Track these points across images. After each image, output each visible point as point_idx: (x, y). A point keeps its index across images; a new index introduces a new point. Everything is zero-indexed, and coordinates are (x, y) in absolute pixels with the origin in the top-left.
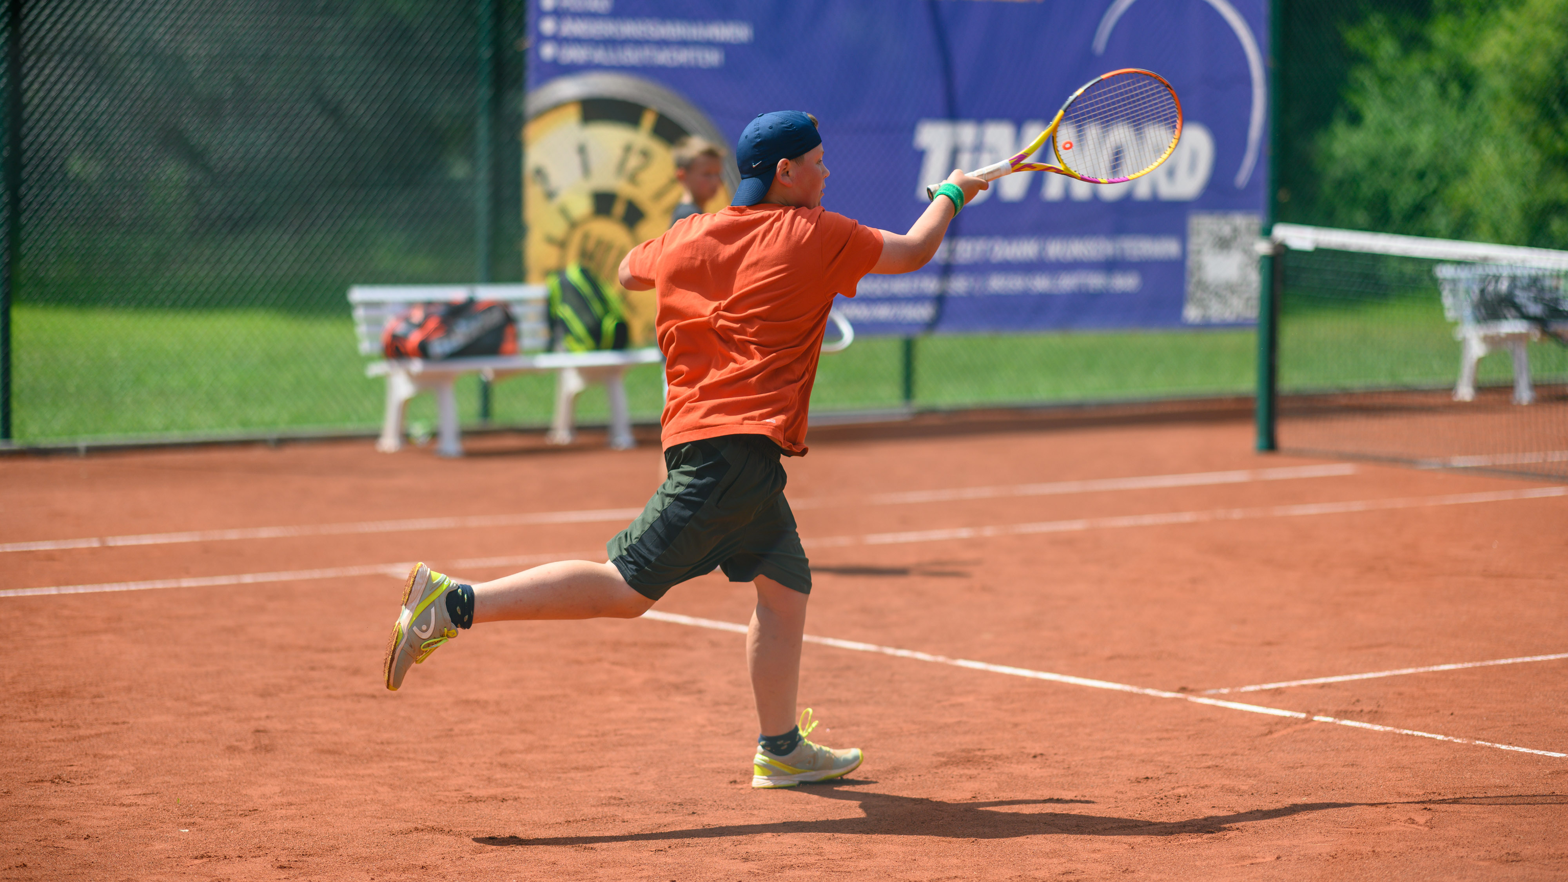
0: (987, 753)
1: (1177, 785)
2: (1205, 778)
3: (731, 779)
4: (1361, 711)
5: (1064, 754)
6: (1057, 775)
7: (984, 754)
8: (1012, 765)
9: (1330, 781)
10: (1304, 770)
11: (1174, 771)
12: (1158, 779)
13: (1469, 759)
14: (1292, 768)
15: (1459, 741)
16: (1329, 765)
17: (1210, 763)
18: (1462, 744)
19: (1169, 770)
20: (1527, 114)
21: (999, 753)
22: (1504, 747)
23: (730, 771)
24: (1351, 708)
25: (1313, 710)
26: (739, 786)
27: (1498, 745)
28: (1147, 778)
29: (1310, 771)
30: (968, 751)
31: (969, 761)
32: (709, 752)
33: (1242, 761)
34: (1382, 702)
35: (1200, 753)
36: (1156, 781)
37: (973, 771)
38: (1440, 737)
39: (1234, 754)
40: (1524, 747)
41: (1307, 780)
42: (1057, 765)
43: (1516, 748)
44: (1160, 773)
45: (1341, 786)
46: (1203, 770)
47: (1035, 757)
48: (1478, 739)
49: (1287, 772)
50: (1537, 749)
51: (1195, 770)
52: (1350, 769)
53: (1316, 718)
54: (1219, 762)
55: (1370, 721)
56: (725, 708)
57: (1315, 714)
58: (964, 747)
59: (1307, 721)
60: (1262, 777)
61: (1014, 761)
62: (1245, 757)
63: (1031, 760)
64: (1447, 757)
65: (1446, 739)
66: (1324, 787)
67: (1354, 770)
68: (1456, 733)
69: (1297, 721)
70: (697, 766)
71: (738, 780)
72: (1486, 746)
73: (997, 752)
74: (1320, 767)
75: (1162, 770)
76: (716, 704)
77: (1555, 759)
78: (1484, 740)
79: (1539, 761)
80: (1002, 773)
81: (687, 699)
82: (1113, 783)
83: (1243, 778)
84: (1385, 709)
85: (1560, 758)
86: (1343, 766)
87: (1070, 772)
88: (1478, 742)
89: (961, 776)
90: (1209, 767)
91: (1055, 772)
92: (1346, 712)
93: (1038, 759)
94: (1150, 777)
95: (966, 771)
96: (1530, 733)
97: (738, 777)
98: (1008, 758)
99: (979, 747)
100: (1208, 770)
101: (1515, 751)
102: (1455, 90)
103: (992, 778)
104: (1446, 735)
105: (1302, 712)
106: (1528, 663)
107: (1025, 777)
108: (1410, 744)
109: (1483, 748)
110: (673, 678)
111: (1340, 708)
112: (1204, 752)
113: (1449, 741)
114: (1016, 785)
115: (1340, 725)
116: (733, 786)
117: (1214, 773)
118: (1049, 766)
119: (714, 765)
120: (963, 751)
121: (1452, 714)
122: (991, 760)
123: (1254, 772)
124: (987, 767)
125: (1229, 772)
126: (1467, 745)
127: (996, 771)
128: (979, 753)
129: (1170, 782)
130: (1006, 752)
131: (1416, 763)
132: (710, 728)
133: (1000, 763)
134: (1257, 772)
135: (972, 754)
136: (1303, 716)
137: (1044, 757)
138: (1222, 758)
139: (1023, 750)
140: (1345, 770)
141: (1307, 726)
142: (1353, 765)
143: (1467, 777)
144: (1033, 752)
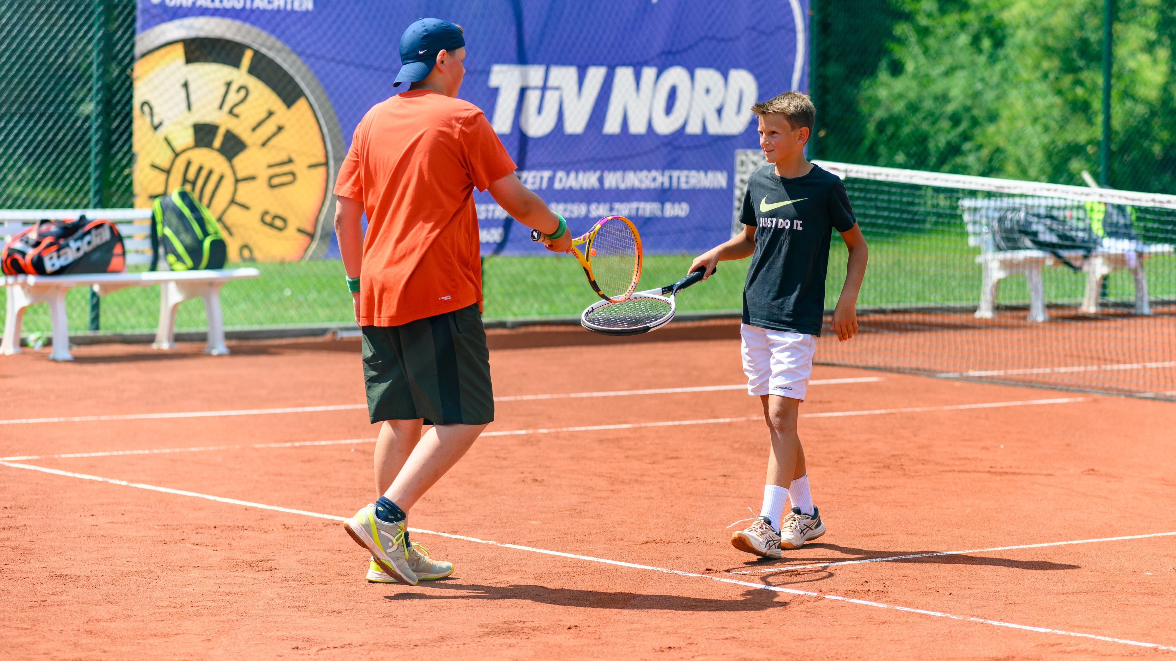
0: (527, 624)
1: (697, 654)
2: (723, 648)
3: (294, 646)
4: (869, 590)
5: (596, 627)
6: (589, 644)
7: (524, 626)
8: (549, 635)
9: (835, 651)
10: (812, 642)
11: (695, 642)
12: (680, 648)
13: (963, 633)
14: (802, 640)
15: (955, 617)
16: (836, 638)
17: (728, 635)
18: (957, 620)
19: (690, 641)
20: (1050, 64)
21: (537, 625)
22: (996, 623)
23: (292, 638)
24: (859, 588)
25: (824, 590)
26: (301, 652)
27: (990, 622)
28: (670, 648)
29: (818, 643)
30: (510, 623)
31: (509, 632)
32: (276, 622)
33: (757, 633)
34: (887, 583)
35: (719, 626)
36: (678, 651)
37: (512, 641)
38: (939, 614)
39: (751, 627)
40: (1013, 623)
41: (814, 651)
42: (589, 636)
43: (1006, 624)
44: (683, 644)
45: (845, 656)
46: (721, 641)
47: (569, 628)
48: (973, 616)
49: (798, 644)
50: (1025, 625)
51: (713, 641)
52: (855, 641)
53: (827, 597)
54: (736, 634)
55: (875, 601)
56: (293, 584)
57: (825, 593)
58: (506, 620)
59: (818, 599)
60: (774, 648)
61: (551, 632)
62: (760, 631)
63: (567, 631)
64: (943, 631)
65: (944, 616)
66: (829, 656)
67: (858, 642)
68: (953, 610)
69: (809, 599)
70: (264, 633)
71: (300, 647)
72: (979, 622)
73: (536, 624)
74: (828, 639)
75: (684, 641)
76: (286, 580)
77: (1041, 633)
78: (978, 617)
79: (1026, 635)
80: (539, 642)
81: (259, 575)
82: (639, 652)
83: (758, 649)
84: (890, 589)
85: (1046, 633)
86: (849, 639)
87: (601, 642)
88: (972, 619)
89: (501, 645)
90: (727, 639)
91: (587, 642)
92: (854, 592)
93: (573, 630)
94: (672, 647)
95: (507, 641)
96: (1020, 611)
97: (300, 644)
98: (545, 629)
99: (520, 619)
100: (725, 641)
101: (1005, 627)
102: (986, 43)
103: (529, 647)
104: (943, 612)
105: (814, 592)
106: (1023, 549)
107: (560, 646)
108: (911, 620)
109: (976, 623)
110: (247, 557)
111: (850, 588)
112: (723, 626)
113: (946, 617)
114: (551, 653)
115: (848, 602)
116: (295, 651)
117: (731, 644)
118: (582, 637)
119: (280, 633)
120: (505, 623)
121: (950, 594)
122: (530, 631)
123: (767, 643)
124: (526, 637)
125: (744, 643)
126: (962, 621)
127: (534, 641)
128: (520, 625)
129: (690, 651)
130: (544, 624)
131: (915, 636)
132: (278, 601)
133: (538, 633)
134: (770, 643)
135: (513, 626)
136: (815, 594)
137: (578, 629)
138: (739, 630)
139: (559, 623)
140: (850, 642)
141: (818, 603)
142: (857, 638)
143: (960, 648)
144: (569, 625)
